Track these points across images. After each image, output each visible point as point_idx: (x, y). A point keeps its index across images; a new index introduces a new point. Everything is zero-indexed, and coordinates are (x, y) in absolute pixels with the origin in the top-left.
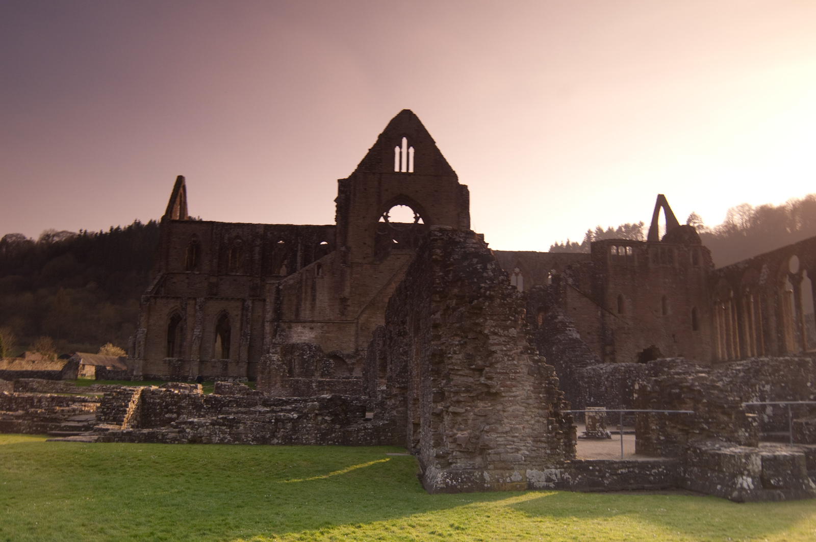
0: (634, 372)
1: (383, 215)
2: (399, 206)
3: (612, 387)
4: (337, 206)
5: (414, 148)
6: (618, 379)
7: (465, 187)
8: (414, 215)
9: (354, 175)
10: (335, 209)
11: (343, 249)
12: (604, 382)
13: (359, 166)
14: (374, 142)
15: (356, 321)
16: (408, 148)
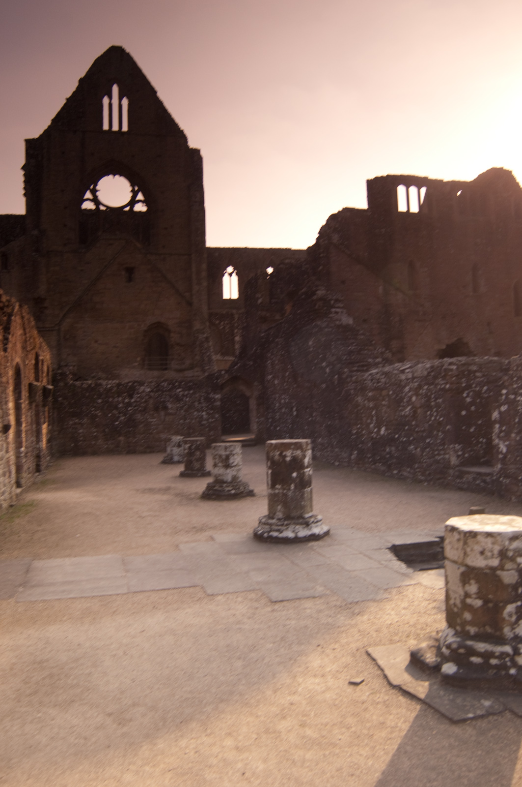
0: (478, 374)
1: (88, 188)
2: (111, 177)
3: (427, 406)
4: (25, 175)
5: (128, 98)
6: (443, 389)
7: (196, 152)
8: (130, 189)
9: (47, 133)
10: (23, 179)
11: (35, 232)
12: (411, 398)
13: (54, 121)
14: (74, 89)
15: (57, 328)
16: (120, 99)
